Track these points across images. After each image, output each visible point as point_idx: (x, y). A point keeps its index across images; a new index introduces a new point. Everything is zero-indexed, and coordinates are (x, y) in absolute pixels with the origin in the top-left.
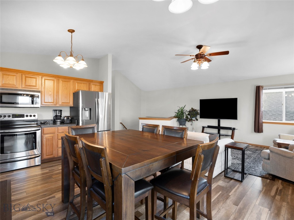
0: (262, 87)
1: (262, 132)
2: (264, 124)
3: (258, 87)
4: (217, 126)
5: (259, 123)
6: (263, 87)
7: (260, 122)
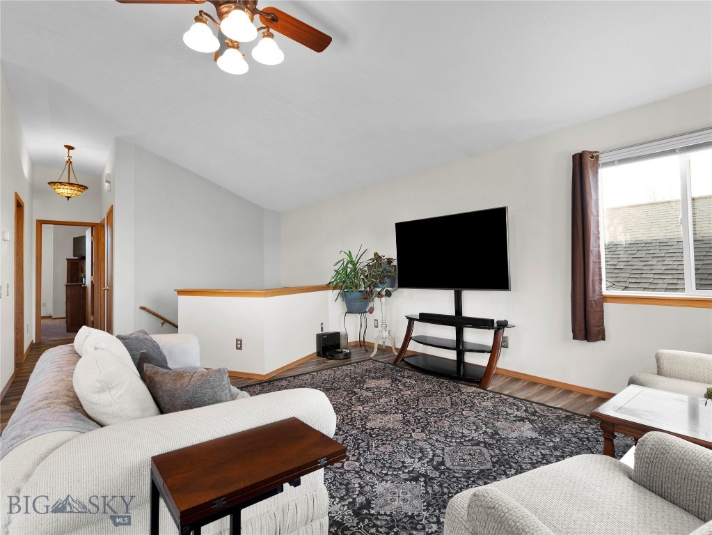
0: (595, 156)
1: (601, 336)
2: (608, 307)
3: (578, 157)
4: (453, 314)
5: (588, 303)
6: (597, 157)
7: (592, 297)
